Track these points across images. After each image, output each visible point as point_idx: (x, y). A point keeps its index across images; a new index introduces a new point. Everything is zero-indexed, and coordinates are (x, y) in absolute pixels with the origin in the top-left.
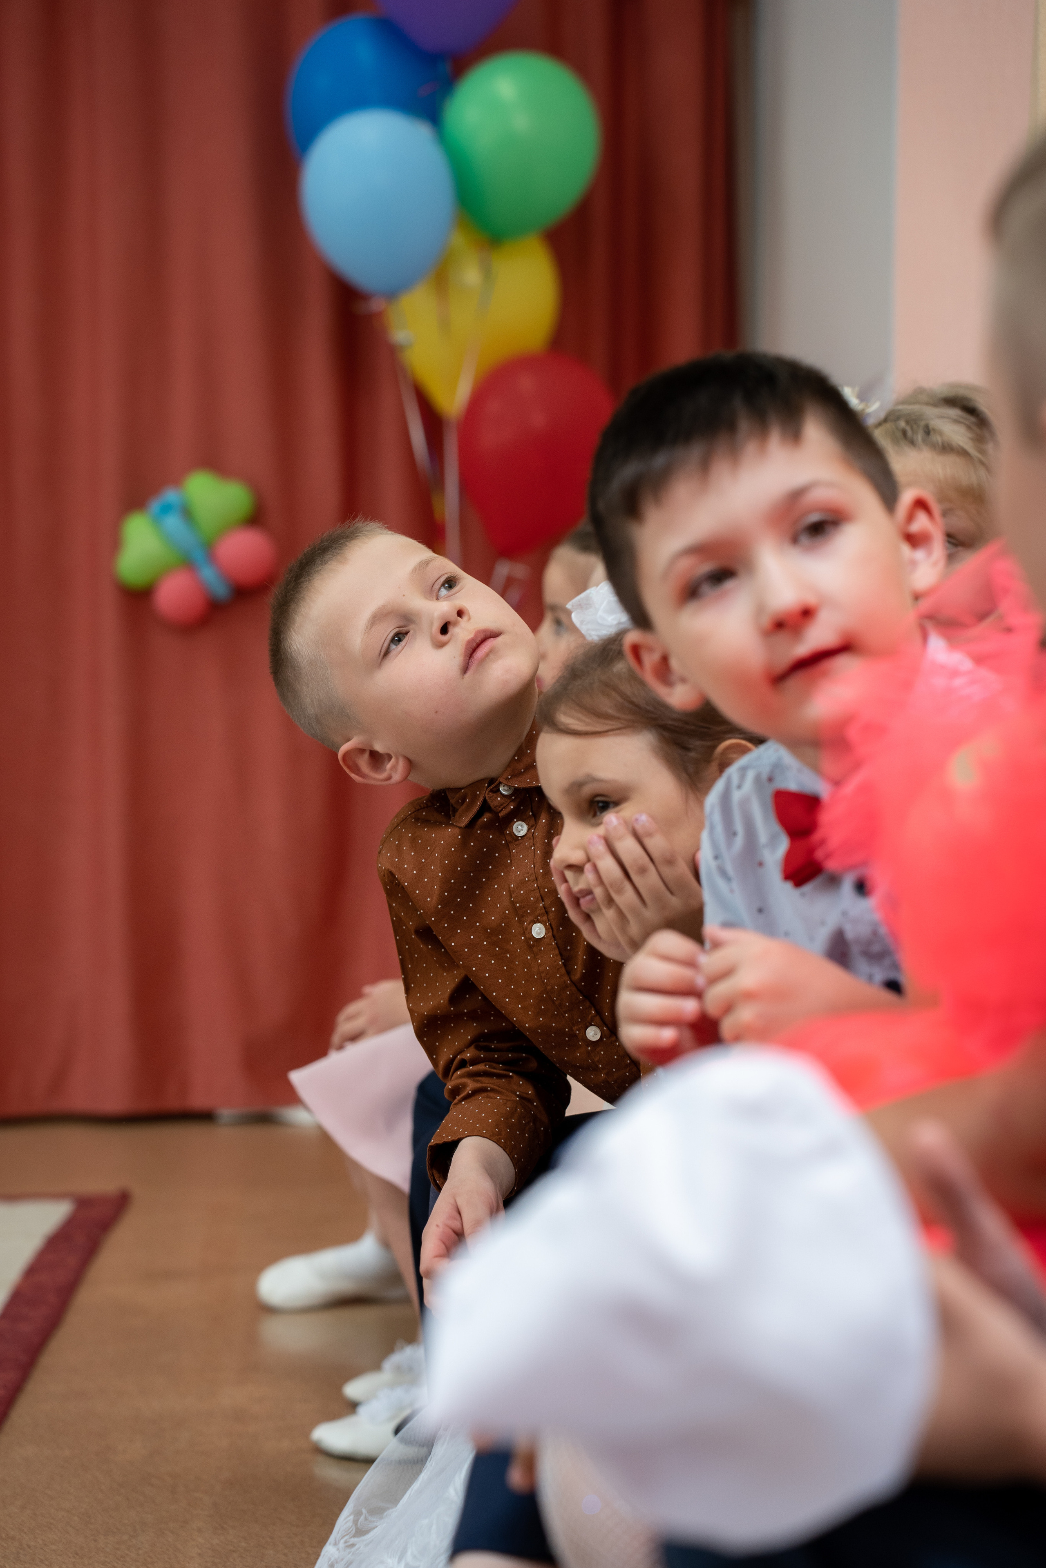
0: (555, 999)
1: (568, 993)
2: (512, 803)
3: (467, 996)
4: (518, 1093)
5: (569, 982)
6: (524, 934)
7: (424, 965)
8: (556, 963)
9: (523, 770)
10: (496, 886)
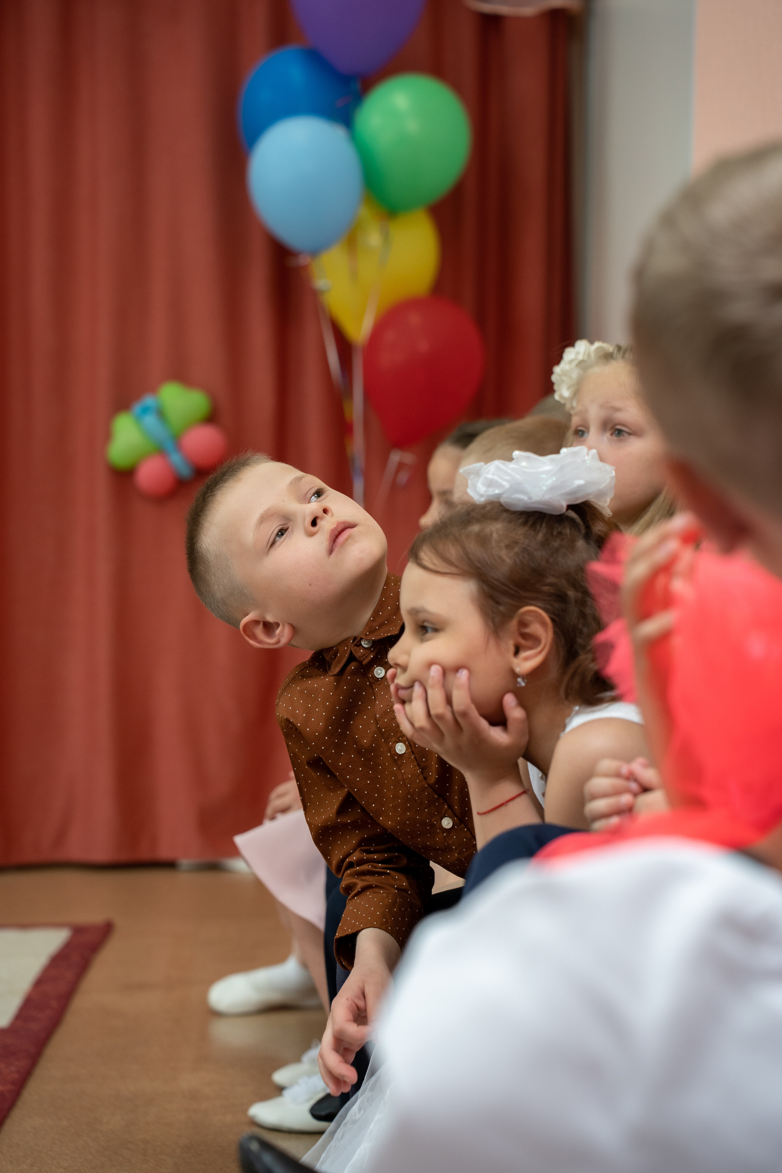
0: (417, 798)
1: (426, 793)
2: (372, 653)
3: (350, 810)
4: (396, 886)
5: (426, 785)
6: (390, 751)
7: (316, 788)
8: (415, 772)
9: (377, 628)
10: (365, 717)
